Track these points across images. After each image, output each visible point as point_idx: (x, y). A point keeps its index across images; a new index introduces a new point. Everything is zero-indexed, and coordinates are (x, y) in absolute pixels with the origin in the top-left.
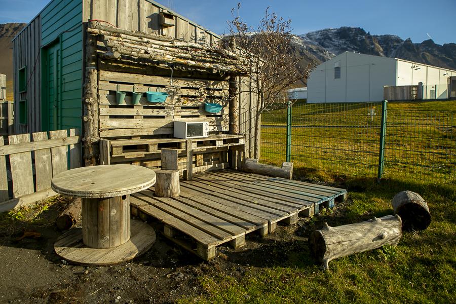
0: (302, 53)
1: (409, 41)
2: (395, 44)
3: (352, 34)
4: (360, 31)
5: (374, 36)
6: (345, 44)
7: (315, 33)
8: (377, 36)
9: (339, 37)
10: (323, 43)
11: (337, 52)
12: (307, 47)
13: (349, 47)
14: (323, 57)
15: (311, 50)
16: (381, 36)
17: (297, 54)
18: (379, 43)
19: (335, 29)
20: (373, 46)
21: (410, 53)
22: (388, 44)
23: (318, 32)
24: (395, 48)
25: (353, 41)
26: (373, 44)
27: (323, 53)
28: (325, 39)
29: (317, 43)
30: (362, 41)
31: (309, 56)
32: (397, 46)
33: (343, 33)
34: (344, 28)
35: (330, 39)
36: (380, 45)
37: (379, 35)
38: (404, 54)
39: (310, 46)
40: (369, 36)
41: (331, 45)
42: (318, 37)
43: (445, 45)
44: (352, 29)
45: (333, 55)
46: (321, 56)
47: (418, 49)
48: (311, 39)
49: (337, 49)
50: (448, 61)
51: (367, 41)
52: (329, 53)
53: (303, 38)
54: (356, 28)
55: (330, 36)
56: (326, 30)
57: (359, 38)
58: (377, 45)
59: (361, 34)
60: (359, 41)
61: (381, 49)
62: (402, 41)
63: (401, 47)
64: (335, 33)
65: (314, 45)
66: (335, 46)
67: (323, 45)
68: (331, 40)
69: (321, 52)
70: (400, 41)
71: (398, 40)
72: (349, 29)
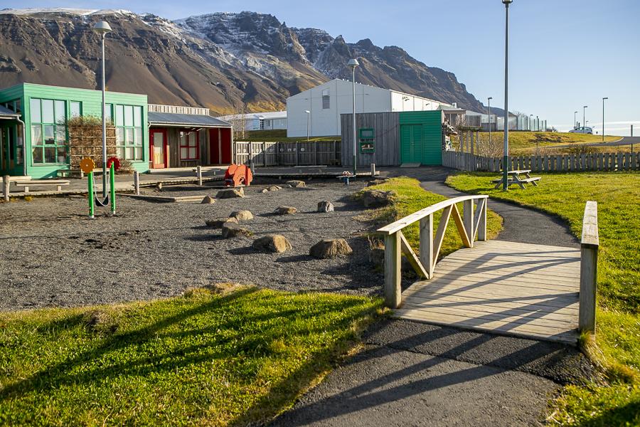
0: (179, 52)
1: (340, 39)
2: (322, 43)
3: (259, 24)
4: (272, 21)
5: (292, 29)
6: (249, 39)
7: (200, 19)
8: (296, 30)
9: (239, 28)
10: (214, 35)
11: (237, 51)
12: (188, 41)
13: (255, 44)
14: (215, 59)
15: (194, 46)
16: (302, 30)
17: (172, 53)
18: (299, 39)
19: (232, 15)
20: (290, 45)
21: (342, 57)
22: (311, 42)
23: (206, 17)
24: (322, 50)
25: (261, 35)
26: (290, 41)
27: (214, 52)
28: (216, 29)
29: (203, 35)
30: (275, 35)
31: (191, 56)
32: (325, 46)
33: (246, 21)
34: (247, 13)
35: (226, 30)
36: (301, 43)
37: (299, 28)
38: (334, 58)
39: (193, 39)
40: (286, 30)
41: (228, 41)
42: (205, 25)
43: (385, 47)
44: (260, 15)
45: (232, 55)
46: (212, 57)
47: (353, 51)
48: (193, 28)
49: (236, 47)
50: (391, 71)
51: (283, 37)
52: (225, 54)
53: (180, 25)
54: (264, 15)
55: (225, 25)
56: (218, 15)
57: (270, 30)
58: (297, 42)
59: (273, 25)
60: (271, 36)
61: (303, 49)
62: (331, 39)
63: (330, 48)
64: (233, 20)
65: (199, 38)
66: (234, 41)
67: (214, 39)
68: (227, 32)
69: (212, 50)
70: (329, 39)
71: (326, 38)
72: (255, 16)
